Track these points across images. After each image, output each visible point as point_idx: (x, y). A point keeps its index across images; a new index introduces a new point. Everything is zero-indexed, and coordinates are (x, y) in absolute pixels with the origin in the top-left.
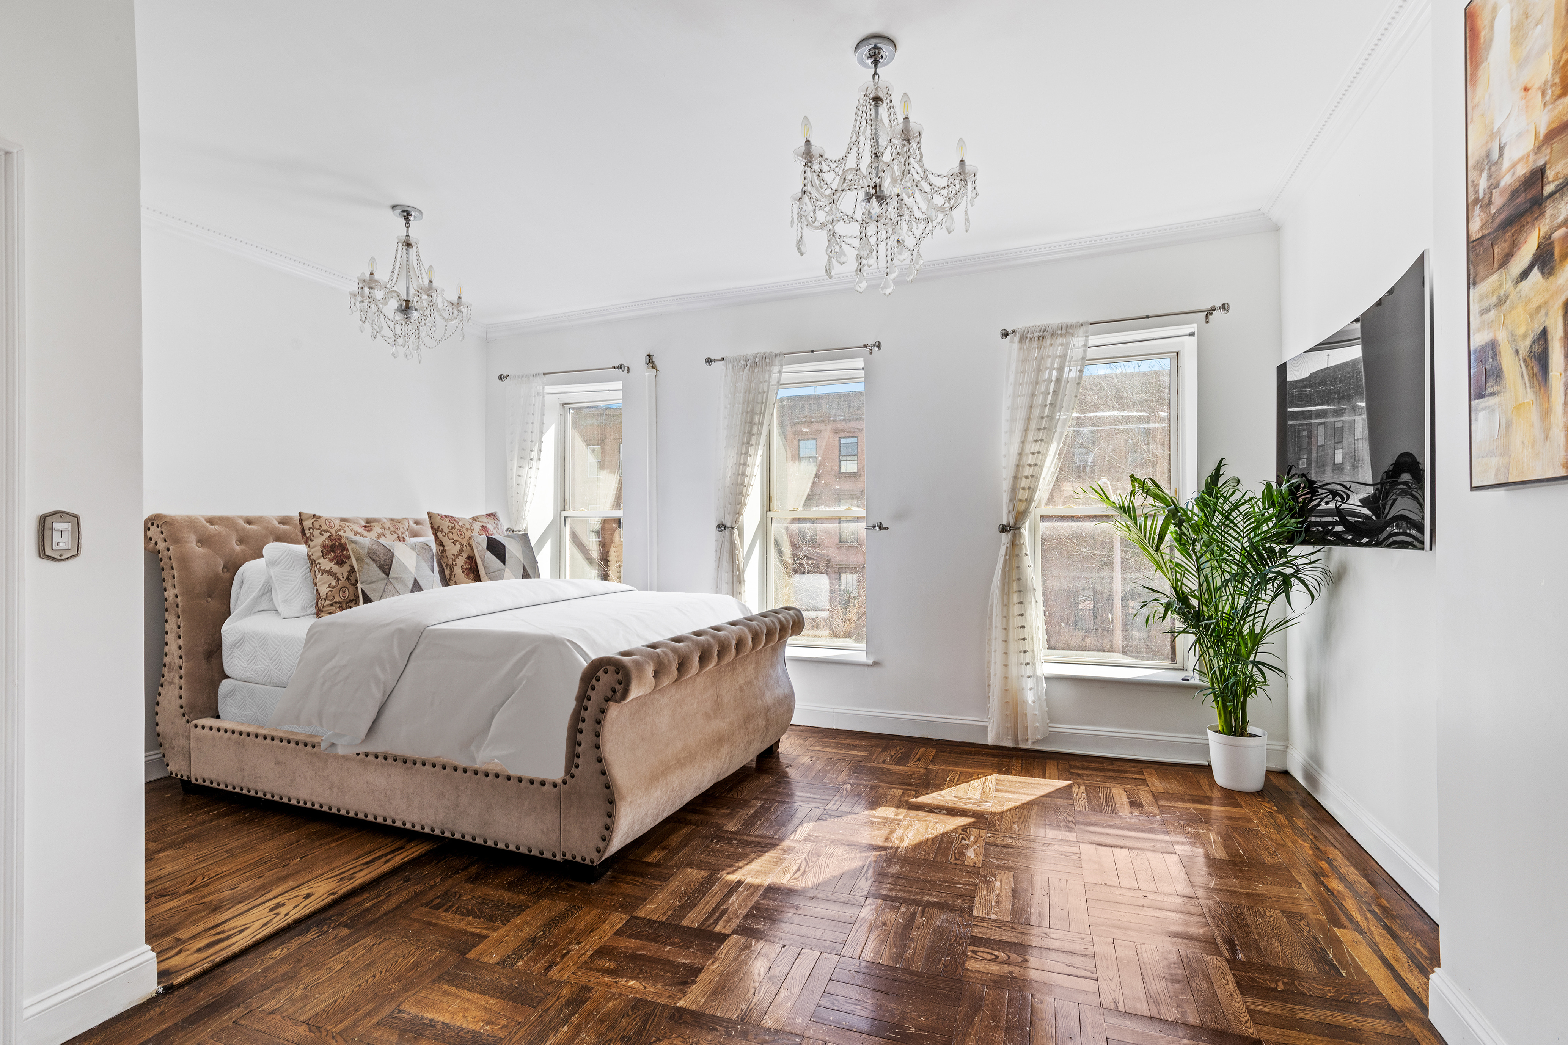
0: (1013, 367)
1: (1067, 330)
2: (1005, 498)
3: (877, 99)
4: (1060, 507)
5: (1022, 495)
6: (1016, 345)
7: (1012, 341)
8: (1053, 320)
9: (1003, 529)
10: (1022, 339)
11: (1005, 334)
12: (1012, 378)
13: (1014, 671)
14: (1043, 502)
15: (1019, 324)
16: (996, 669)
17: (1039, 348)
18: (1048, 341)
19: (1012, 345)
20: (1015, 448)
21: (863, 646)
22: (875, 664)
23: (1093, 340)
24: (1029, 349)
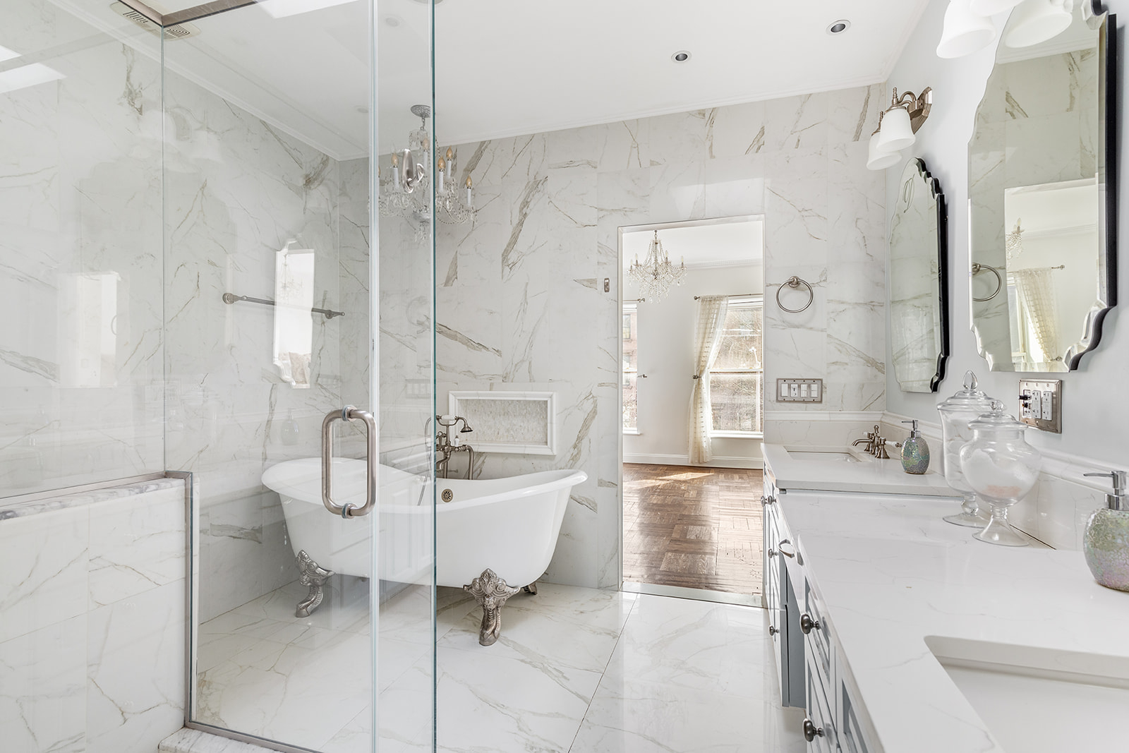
0: (699, 311)
1: (720, 298)
2: (696, 365)
3: (656, 243)
4: (718, 368)
5: (702, 364)
6: (700, 303)
7: (699, 301)
8: (715, 293)
9: (695, 377)
10: (703, 301)
11: (696, 299)
12: (698, 317)
13: (698, 435)
14: (712, 365)
15: (701, 295)
16: (691, 434)
17: (710, 304)
18: (713, 302)
19: (698, 302)
20: (700, 345)
21: (636, 429)
22: (641, 434)
23: (730, 302)
24: (705, 305)
